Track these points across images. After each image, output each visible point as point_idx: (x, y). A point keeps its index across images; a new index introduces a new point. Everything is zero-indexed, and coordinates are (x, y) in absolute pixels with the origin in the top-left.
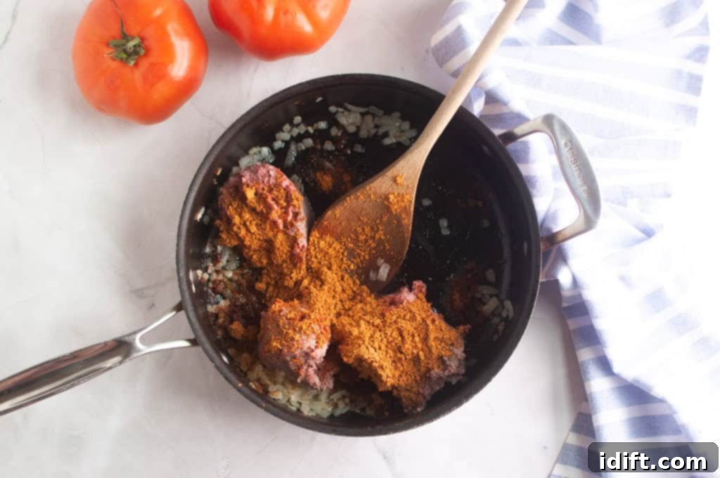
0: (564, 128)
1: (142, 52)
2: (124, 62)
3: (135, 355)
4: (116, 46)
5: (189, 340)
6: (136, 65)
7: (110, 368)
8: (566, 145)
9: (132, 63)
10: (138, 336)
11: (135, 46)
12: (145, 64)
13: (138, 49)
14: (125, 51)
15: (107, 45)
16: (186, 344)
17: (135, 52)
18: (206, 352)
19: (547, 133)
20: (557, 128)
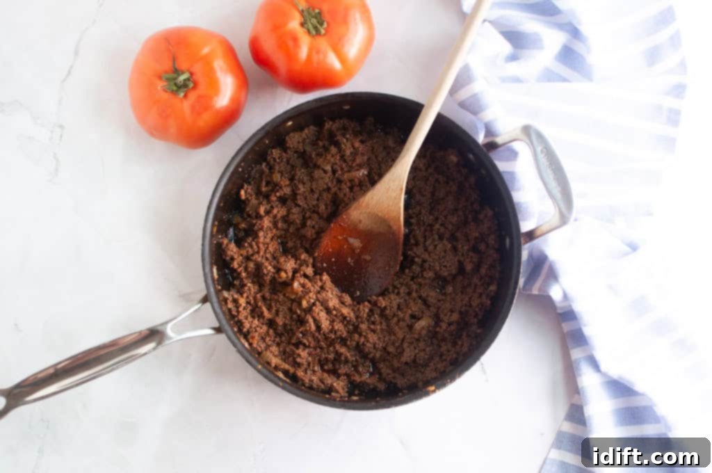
0: (540, 136)
1: (191, 85)
2: (174, 93)
3: (167, 342)
4: (168, 80)
5: (215, 329)
6: (185, 96)
7: (145, 354)
8: (542, 151)
9: (182, 95)
10: (169, 326)
11: (185, 80)
12: (193, 96)
13: (188, 82)
14: (176, 84)
15: (160, 78)
16: (211, 332)
17: (185, 85)
18: (229, 338)
19: (525, 142)
20: (534, 137)
